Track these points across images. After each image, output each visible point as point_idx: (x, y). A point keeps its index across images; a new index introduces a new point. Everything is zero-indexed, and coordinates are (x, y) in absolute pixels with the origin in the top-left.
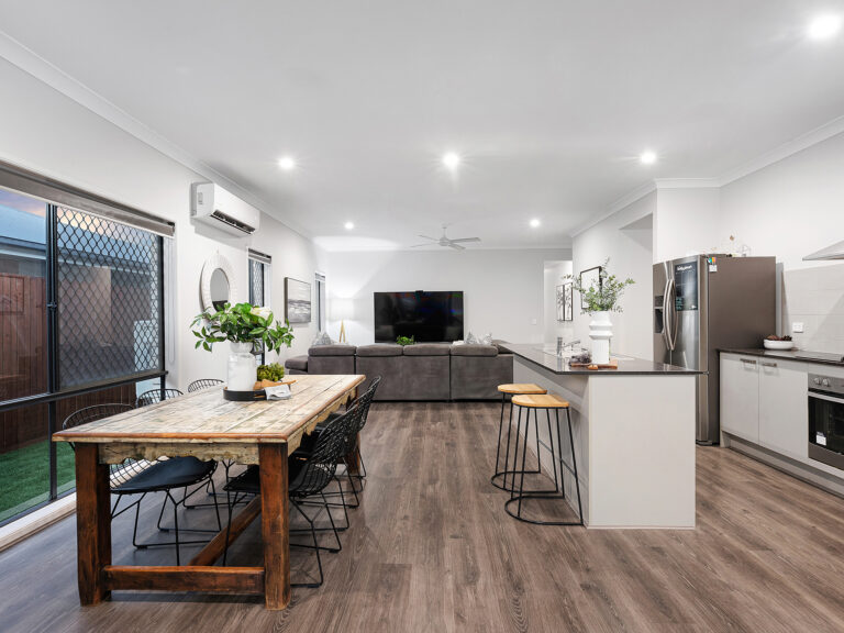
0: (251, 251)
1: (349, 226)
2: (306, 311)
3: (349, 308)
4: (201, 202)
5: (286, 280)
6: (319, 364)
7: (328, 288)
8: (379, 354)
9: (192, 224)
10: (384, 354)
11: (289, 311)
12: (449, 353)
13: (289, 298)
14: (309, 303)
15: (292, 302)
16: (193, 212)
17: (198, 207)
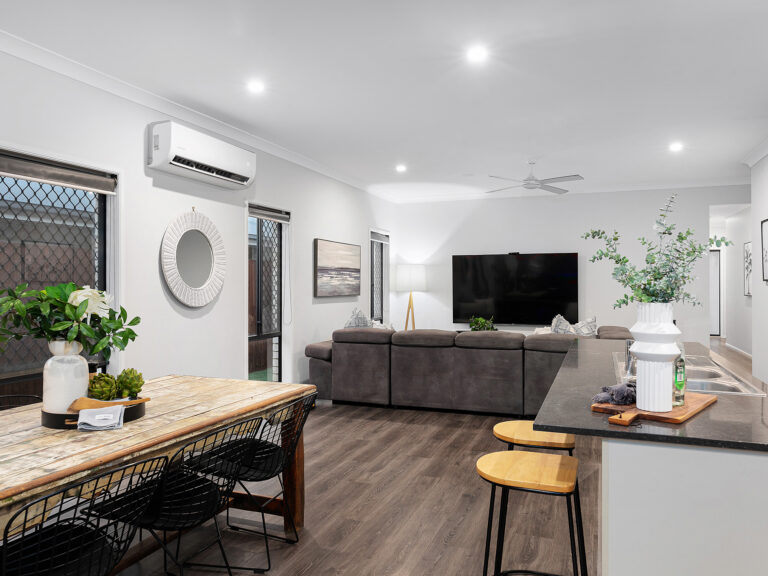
0: (251, 206)
1: (401, 168)
2: (351, 281)
3: (419, 277)
4: (157, 147)
5: (316, 241)
6: (346, 352)
7: (393, 252)
8: (422, 343)
9: (147, 174)
10: (429, 343)
11: (319, 282)
12: (522, 346)
13: (320, 264)
14: (358, 271)
15: (325, 270)
16: (149, 160)
17: (155, 154)
